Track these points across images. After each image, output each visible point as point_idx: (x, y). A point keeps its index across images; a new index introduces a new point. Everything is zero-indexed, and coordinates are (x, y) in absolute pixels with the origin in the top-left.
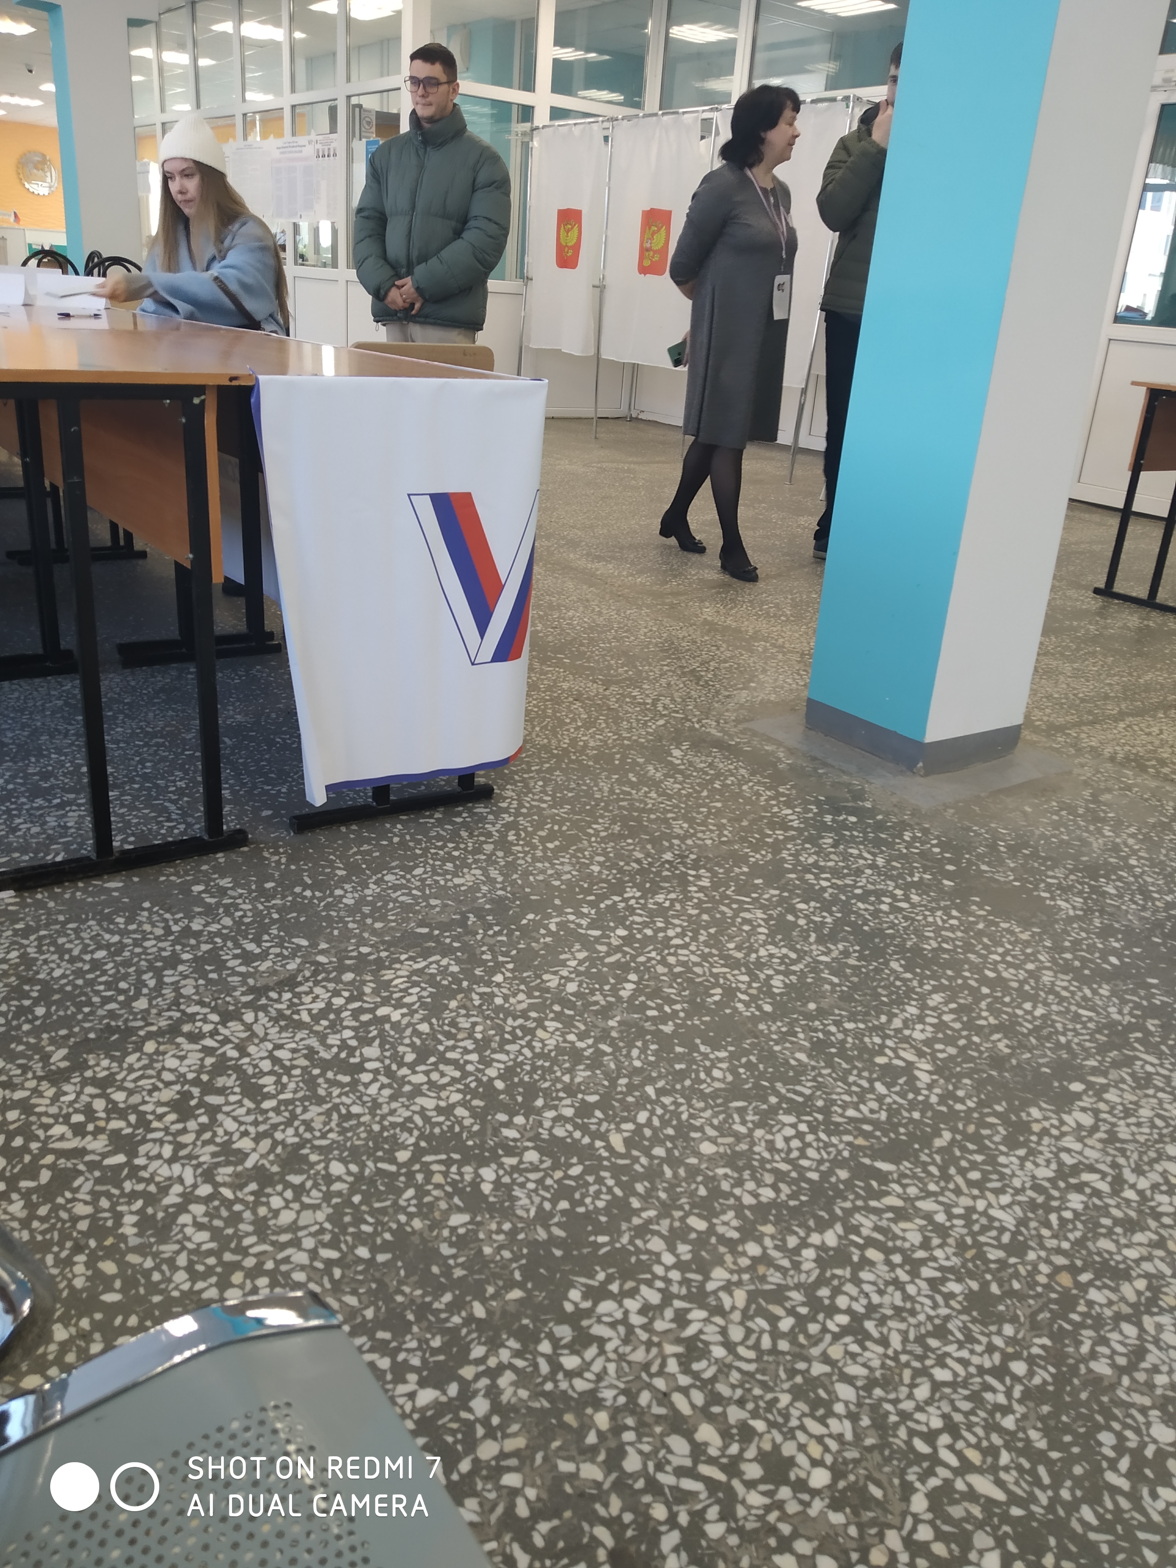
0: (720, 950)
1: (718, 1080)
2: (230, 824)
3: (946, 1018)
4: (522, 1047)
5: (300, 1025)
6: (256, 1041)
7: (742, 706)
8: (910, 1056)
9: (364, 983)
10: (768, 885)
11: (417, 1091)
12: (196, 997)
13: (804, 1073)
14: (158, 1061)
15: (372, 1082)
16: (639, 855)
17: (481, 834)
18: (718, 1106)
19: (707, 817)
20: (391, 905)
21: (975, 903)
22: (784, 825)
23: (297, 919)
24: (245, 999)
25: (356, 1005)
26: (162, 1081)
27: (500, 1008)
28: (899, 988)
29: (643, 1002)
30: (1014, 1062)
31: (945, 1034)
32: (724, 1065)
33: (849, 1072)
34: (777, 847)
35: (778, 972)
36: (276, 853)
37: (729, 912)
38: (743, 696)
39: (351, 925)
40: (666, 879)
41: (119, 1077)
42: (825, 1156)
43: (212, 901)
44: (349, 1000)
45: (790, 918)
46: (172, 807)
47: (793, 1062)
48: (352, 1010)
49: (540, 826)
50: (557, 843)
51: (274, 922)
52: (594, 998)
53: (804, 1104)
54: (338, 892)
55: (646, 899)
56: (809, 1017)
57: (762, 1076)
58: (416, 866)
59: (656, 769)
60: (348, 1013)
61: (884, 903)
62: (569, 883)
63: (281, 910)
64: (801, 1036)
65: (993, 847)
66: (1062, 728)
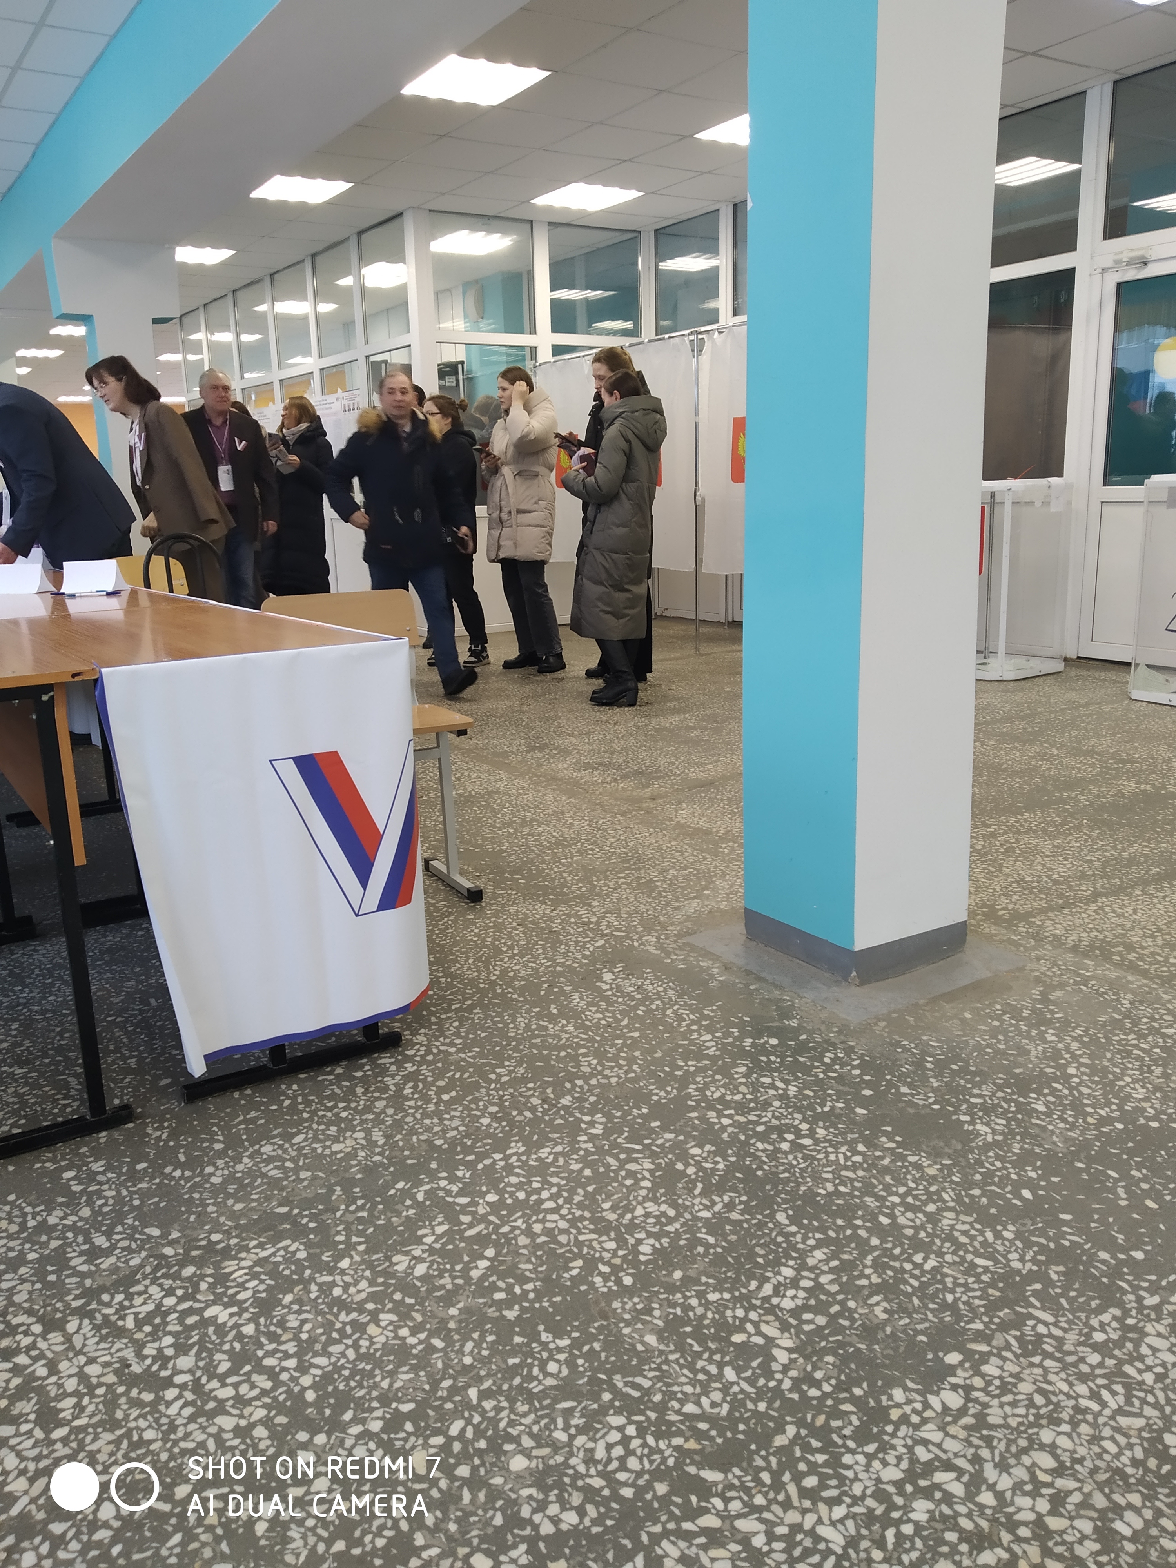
0: (593, 1212)
1: (552, 1375)
2: (113, 1100)
3: (824, 1279)
4: (347, 1347)
5: (120, 1332)
6: (71, 1355)
7: (688, 918)
8: (770, 1330)
9: (202, 1277)
10: (664, 1128)
11: (221, 1409)
12: (26, 1305)
13: (648, 1361)
15: (177, 1399)
16: (535, 1101)
17: (378, 1089)
18: (543, 1408)
19: (620, 1050)
20: (259, 1181)
21: (886, 1133)
22: (699, 1054)
23: (157, 1204)
24: (76, 1304)
25: (187, 1305)
27: (336, 1301)
28: (779, 1245)
29: (493, 1283)
30: (888, 1330)
31: (818, 1300)
32: (562, 1357)
33: (698, 1355)
34: (684, 1082)
35: (650, 1235)
36: (161, 1128)
38: (693, 907)
39: (210, 1209)
40: (557, 1129)
42: (647, 1466)
43: (78, 1188)
44: (181, 1300)
45: (680, 1166)
47: (640, 1347)
48: (181, 1312)
49: (440, 1076)
50: (453, 1094)
51: (133, 1208)
52: (442, 1282)
53: (639, 1400)
54: (209, 1170)
55: (529, 1156)
56: (671, 1288)
57: (601, 1367)
58: (299, 1132)
59: (581, 998)
60: (176, 1315)
61: (785, 1140)
62: (453, 1142)
63: (145, 1195)
64: (657, 1313)
65: (919, 1065)
66: (1025, 917)
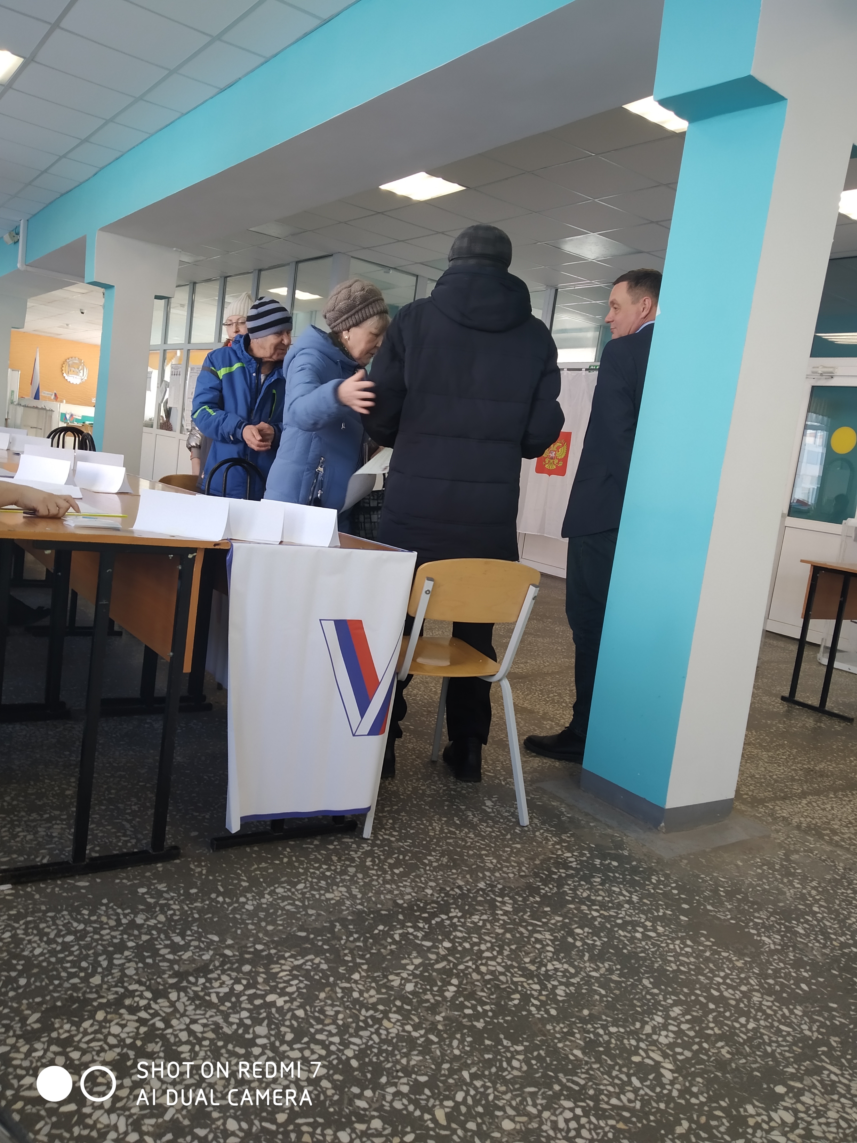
0: (519, 963)
1: (516, 1069)
2: (169, 841)
3: (684, 1027)
4: (372, 1033)
5: (210, 1005)
6: (178, 1016)
7: (535, 770)
8: (658, 1057)
9: (258, 973)
10: (554, 912)
12: (135, 977)
13: (579, 1067)
14: (105, 1027)
15: (260, 1055)
16: (460, 883)
17: (347, 859)
18: (516, 1090)
19: (510, 855)
20: (280, 912)
21: (703, 935)
22: (566, 865)
23: (211, 919)
24: (172, 981)
25: (251, 991)
26: (108, 1044)
27: (356, 1001)
28: (649, 1000)
29: (461, 1002)
30: (733, 1065)
31: (682, 1040)
32: (521, 1057)
33: (612, 1067)
34: (560, 883)
35: (561, 984)
36: (199, 866)
37: (526, 934)
38: (536, 763)
39: (250, 927)
40: (480, 903)
41: (76, 1039)
42: (595, 1136)
43: (152, 901)
44: (247, 987)
45: (570, 940)
46: (127, 825)
47: (572, 1057)
48: (249, 995)
49: (389, 855)
50: (401, 869)
51: (195, 920)
52: (426, 997)
53: (579, 1092)
54: (242, 899)
55: (465, 918)
56: (584, 1020)
57: (548, 1067)
58: (299, 882)
59: (474, 815)
60: (245, 998)
61: (638, 932)
62: (410, 902)
63: (200, 911)
64: (578, 1036)
65: (715, 892)
66: (762, 802)
